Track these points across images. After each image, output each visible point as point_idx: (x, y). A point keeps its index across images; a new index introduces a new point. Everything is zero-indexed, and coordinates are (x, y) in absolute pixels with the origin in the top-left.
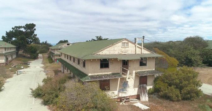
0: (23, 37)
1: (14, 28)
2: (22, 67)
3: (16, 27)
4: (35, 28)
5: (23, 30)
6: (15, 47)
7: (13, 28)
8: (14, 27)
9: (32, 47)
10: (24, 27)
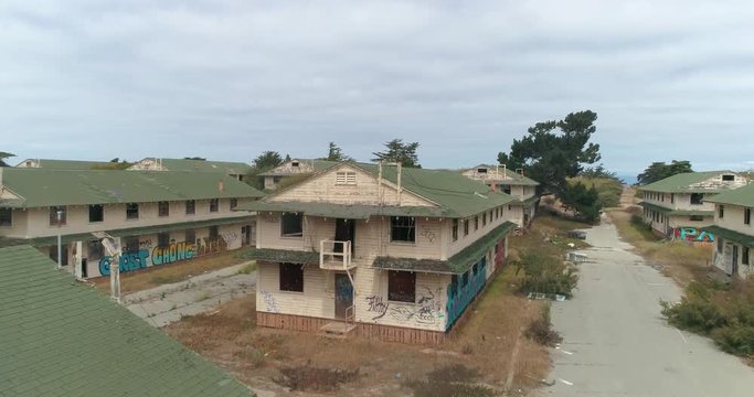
0: (561, 155)
1: (535, 129)
2: (572, 245)
3: (540, 126)
4: (594, 123)
5: (558, 132)
6: (537, 184)
7: (531, 130)
8: (534, 126)
9: (580, 187)
10: (561, 124)
